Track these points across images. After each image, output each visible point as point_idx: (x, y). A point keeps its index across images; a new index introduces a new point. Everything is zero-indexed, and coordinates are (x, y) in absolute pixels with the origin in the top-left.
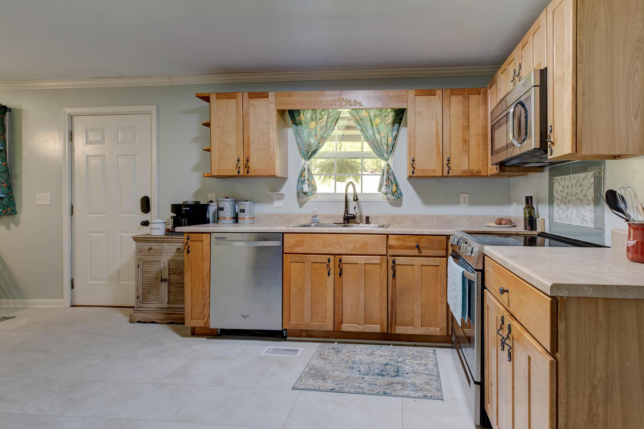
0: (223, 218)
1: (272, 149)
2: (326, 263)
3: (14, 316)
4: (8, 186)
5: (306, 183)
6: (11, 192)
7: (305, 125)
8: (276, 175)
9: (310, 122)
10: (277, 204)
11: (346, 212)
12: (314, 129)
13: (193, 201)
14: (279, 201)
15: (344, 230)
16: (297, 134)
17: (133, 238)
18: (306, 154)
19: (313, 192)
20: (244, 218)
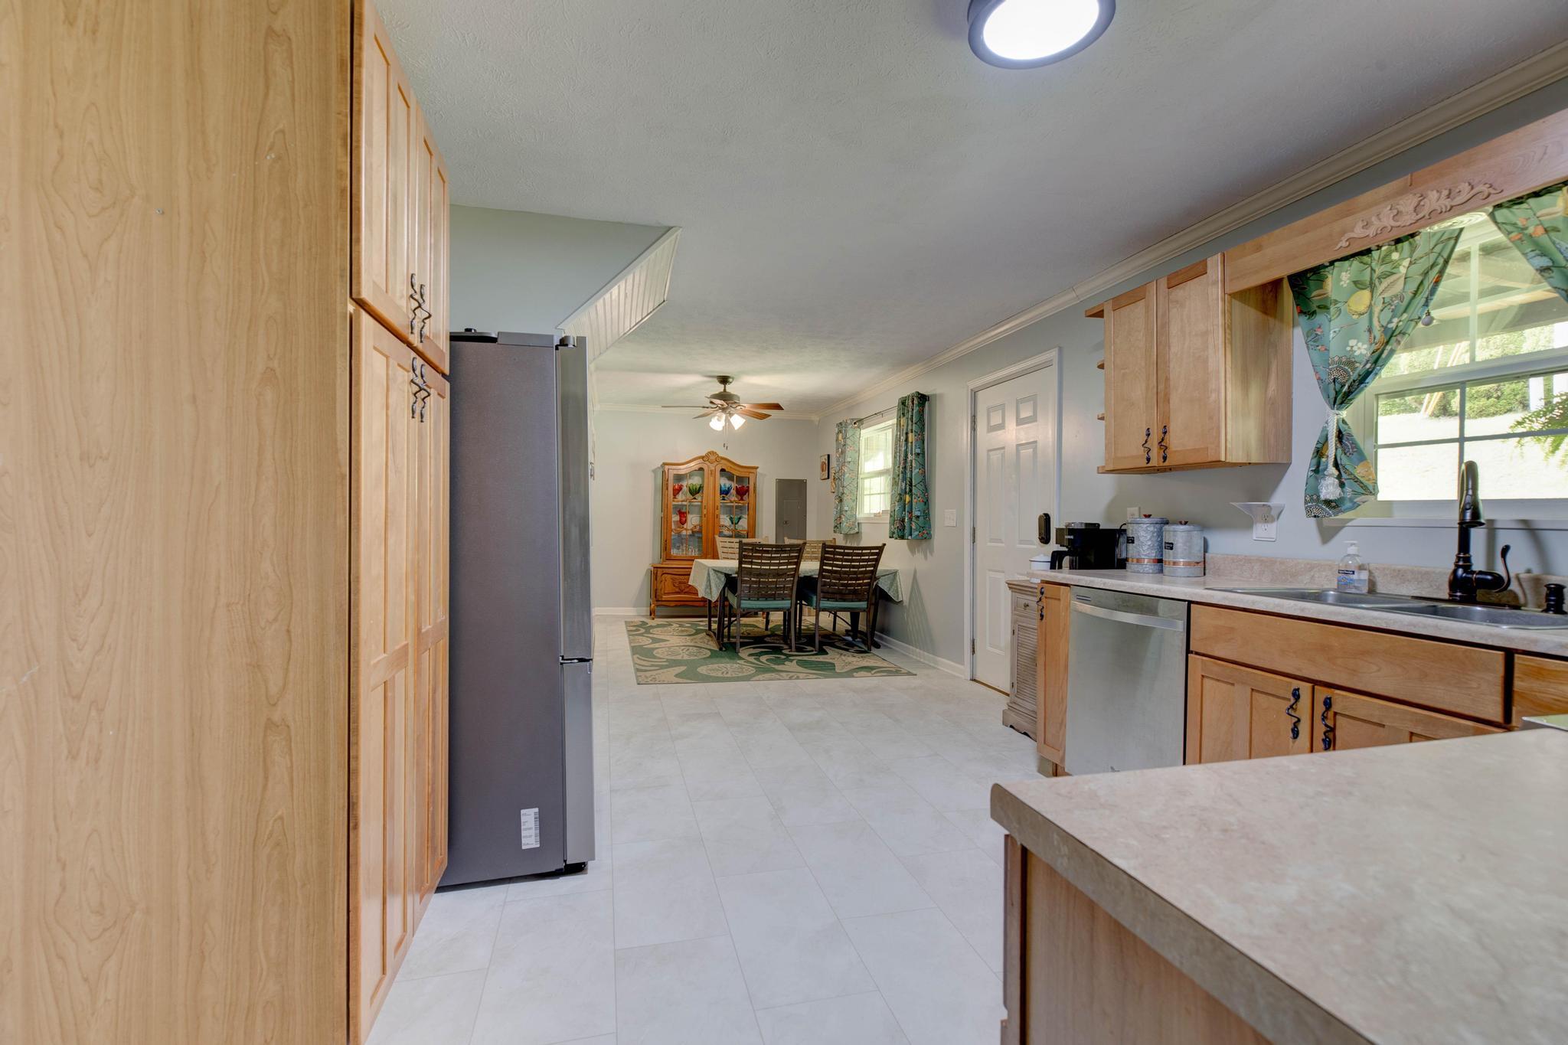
0: (1135, 560)
1: (1214, 396)
2: (1289, 700)
3: (914, 672)
4: (925, 500)
5: (1331, 475)
6: (928, 508)
7: (1333, 309)
8: (1223, 459)
9: (1350, 297)
10: (1261, 531)
11: (1461, 563)
12: (1363, 314)
13: (1082, 523)
14: (1266, 525)
15: (1339, 614)
16: (1314, 339)
17: (1008, 584)
18: (1334, 392)
19: (1355, 500)
20: (1175, 563)
